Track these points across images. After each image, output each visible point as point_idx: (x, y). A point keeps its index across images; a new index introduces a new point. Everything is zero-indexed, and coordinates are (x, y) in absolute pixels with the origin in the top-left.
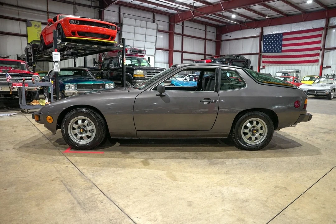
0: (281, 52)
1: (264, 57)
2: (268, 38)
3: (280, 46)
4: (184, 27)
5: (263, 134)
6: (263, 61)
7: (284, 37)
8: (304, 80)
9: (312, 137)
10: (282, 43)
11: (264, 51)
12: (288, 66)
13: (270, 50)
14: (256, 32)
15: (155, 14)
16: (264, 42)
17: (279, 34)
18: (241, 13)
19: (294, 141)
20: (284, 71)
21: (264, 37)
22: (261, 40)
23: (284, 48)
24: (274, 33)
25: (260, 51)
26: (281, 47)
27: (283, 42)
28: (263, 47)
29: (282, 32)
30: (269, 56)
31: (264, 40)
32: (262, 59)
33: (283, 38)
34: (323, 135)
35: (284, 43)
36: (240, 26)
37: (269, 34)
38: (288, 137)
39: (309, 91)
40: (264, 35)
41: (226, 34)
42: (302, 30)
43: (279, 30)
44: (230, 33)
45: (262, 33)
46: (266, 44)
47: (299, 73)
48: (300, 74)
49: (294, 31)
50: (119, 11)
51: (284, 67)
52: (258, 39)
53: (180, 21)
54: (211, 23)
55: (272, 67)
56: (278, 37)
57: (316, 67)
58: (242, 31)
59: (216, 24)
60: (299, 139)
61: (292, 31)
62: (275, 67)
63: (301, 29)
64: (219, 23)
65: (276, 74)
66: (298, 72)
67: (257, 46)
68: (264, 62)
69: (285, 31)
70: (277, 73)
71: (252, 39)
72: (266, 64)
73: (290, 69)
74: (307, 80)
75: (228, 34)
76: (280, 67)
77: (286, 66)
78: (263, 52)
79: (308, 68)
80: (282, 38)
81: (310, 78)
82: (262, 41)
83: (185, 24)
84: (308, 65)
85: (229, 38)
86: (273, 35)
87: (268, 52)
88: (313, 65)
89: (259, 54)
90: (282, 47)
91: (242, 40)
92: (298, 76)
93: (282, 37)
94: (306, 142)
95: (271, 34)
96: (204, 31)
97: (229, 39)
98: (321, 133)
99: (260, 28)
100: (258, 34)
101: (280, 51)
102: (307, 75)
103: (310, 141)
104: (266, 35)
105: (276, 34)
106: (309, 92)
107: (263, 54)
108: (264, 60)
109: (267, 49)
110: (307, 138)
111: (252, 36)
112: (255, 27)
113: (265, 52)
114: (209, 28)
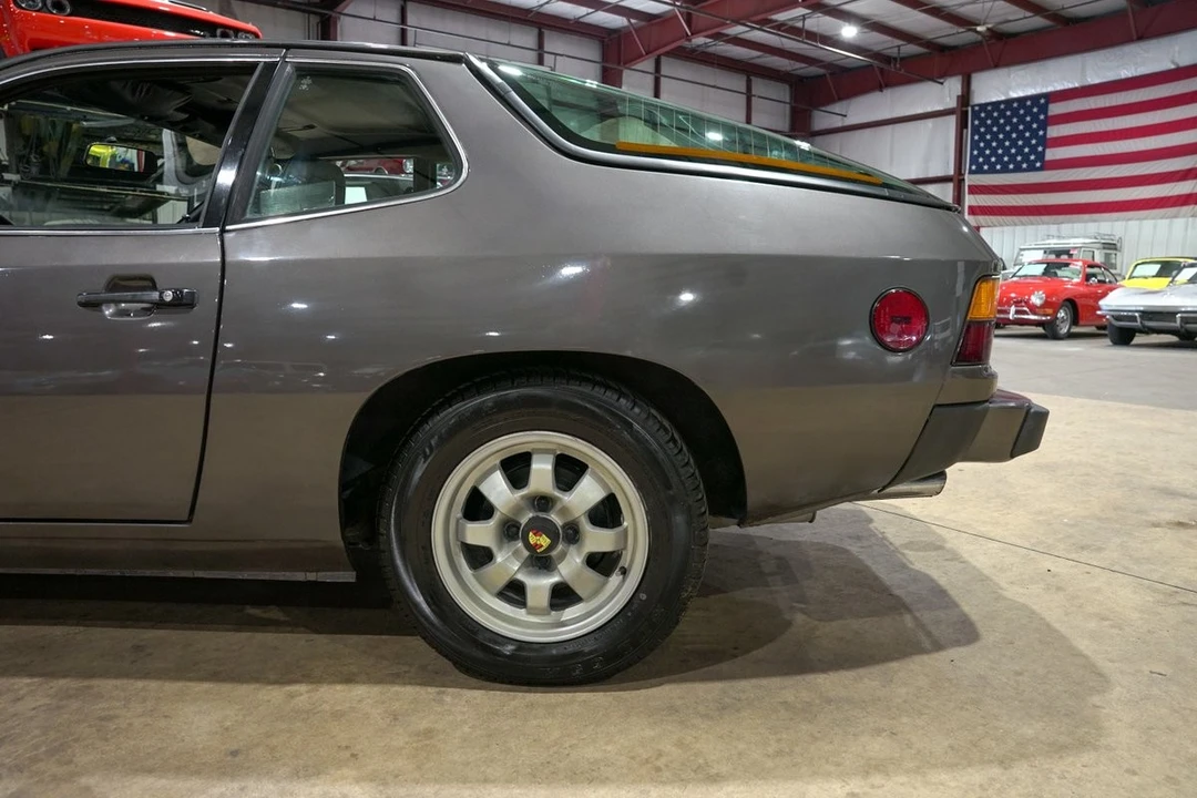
0: (1041, 169)
1: (975, 190)
2: (989, 115)
3: (1037, 145)
4: (663, 81)
5: (624, 562)
6: (970, 207)
7: (1056, 109)
8: (1134, 274)
9: (1084, 556)
10: (1045, 134)
11: (974, 167)
12: (1070, 225)
13: (996, 163)
14: (944, 94)
15: (546, 33)
16: (975, 130)
17: (1035, 98)
18: (876, 19)
19: (940, 593)
20: (1054, 243)
21: (976, 115)
22: (962, 125)
23: (1052, 154)
24: (1014, 95)
25: (960, 169)
26: (1040, 149)
27: (1049, 129)
28: (971, 153)
29: (1044, 91)
30: (994, 186)
31: (973, 123)
32: (969, 200)
33: (1050, 113)
34: (1168, 542)
35: (1054, 132)
36: (882, 70)
37: (994, 100)
38: (919, 562)
39: (1148, 314)
40: (973, 107)
41: (829, 108)
42: (1130, 75)
43: (1034, 85)
44: (845, 103)
45: (965, 98)
46: (982, 137)
47: (1116, 249)
48: (1118, 254)
49: (1097, 81)
50: (403, 20)
51: (1056, 226)
52: (952, 121)
53: (639, 57)
54: (770, 66)
55: (1006, 228)
56: (1029, 111)
57: (1187, 223)
58: (888, 93)
59: (789, 68)
60: (986, 578)
61: (1086, 84)
62: (1019, 229)
63: (1125, 73)
64: (798, 65)
65: (1018, 254)
66: (1111, 247)
67: (947, 149)
68: (974, 211)
69: (1059, 87)
70: (1024, 249)
71: (930, 123)
72: (982, 219)
73: (1078, 235)
74: (1146, 278)
75: (837, 107)
76: (1040, 227)
77: (1063, 225)
78: (971, 172)
79: (1155, 227)
80: (1046, 113)
81: (1159, 266)
82: (967, 127)
83: (665, 70)
84: (1153, 218)
85: (838, 122)
86: (1009, 102)
87: (992, 170)
88: (1176, 217)
89: (956, 180)
90: (1048, 151)
91: (891, 126)
92: (1113, 261)
93: (1044, 109)
94: (1024, 607)
95: (1003, 98)
96: (743, 99)
97: (840, 124)
98: (1156, 525)
99: (960, 78)
100: (952, 103)
101: (1038, 165)
102: (1148, 256)
103: (1059, 589)
104: (979, 105)
105: (1021, 100)
106: (1150, 320)
107: (969, 180)
108: (974, 204)
109: (987, 158)
110: (1048, 563)
111: (929, 109)
112: (937, 76)
113: (980, 171)
114: (760, 86)
